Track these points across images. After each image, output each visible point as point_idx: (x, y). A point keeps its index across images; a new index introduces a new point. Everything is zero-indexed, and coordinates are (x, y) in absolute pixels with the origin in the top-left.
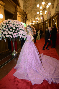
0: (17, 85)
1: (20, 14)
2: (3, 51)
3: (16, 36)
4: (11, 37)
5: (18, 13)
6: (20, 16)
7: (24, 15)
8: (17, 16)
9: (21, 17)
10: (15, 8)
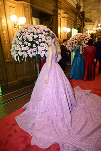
0: (10, 136)
1: (65, 13)
2: (27, 77)
3: (34, 54)
4: (26, 56)
5: (60, 12)
6: (66, 15)
7: (76, 14)
8: (59, 18)
9: (67, 18)
10: (54, 3)
